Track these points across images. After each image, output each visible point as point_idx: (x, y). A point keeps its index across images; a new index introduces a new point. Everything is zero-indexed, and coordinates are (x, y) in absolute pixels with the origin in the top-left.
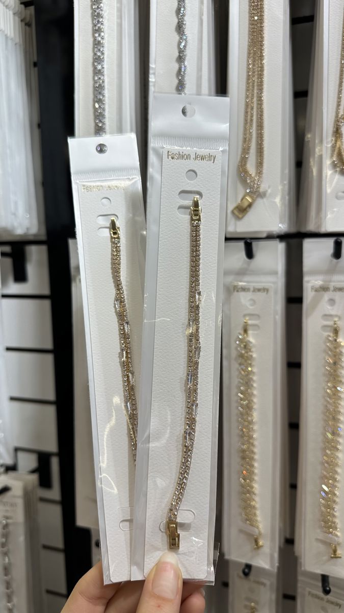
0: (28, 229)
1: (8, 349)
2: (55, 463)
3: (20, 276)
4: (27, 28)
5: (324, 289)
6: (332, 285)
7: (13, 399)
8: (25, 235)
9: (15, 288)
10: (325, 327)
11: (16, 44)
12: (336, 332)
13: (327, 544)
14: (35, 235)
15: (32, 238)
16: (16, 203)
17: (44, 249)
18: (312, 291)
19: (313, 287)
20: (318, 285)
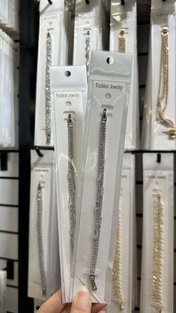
0: (10, 144)
2: (16, 265)
3: (4, 168)
4: (16, 52)
5: (153, 177)
6: (156, 176)
8: (8, 147)
9: (1, 173)
10: (154, 196)
11: (10, 59)
12: (159, 198)
13: (156, 308)
14: (13, 148)
15: (11, 149)
16: (5, 132)
17: (17, 155)
18: (147, 178)
19: (148, 176)
20: (150, 175)
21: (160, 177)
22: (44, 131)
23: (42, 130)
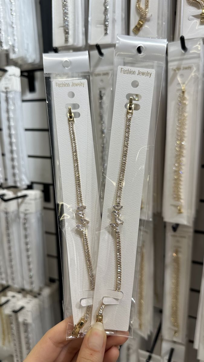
0: (35, 60)
1: (27, 130)
2: (52, 189)
3: (32, 89)
5: (178, 69)
6: (182, 67)
7: (30, 156)
8: (32, 64)
9: (29, 96)
10: (178, 90)
12: (183, 92)
13: (176, 206)
16: (28, 44)
18: (172, 71)
19: (172, 69)
20: (175, 67)
21: (186, 68)
22: (62, 28)
23: (60, 28)
